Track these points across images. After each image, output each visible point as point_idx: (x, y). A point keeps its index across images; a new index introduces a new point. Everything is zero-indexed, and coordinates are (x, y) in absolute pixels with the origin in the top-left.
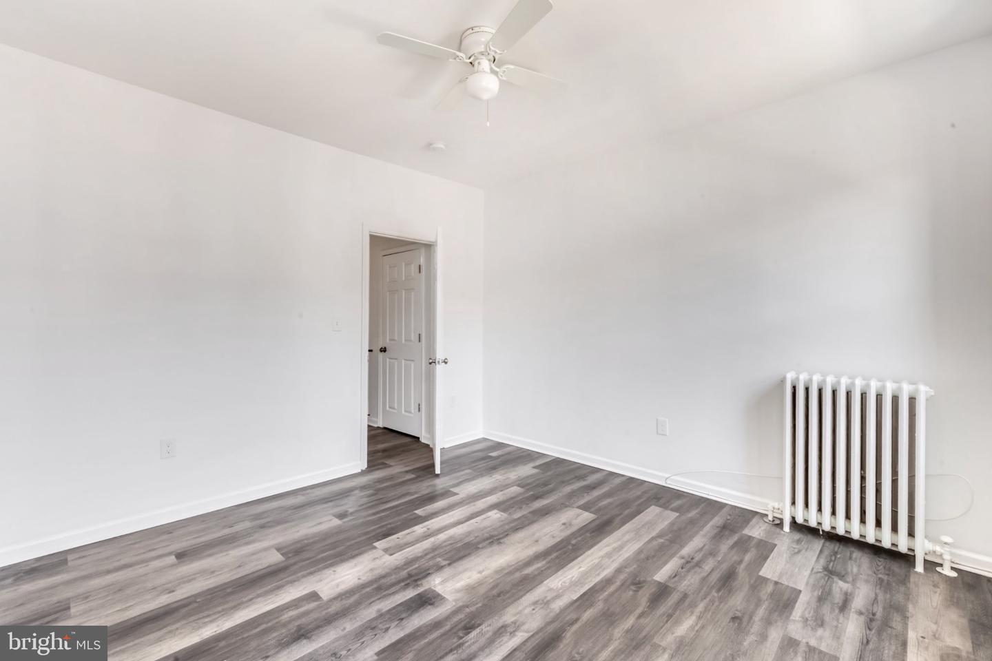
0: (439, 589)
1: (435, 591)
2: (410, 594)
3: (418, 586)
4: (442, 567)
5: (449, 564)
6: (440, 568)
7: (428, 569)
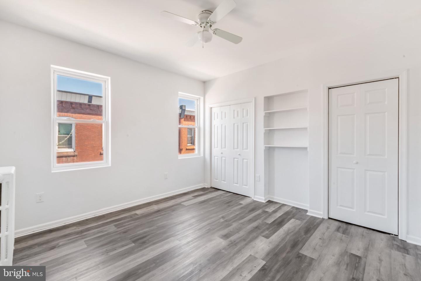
0: (222, 240)
1: (223, 239)
2: (232, 238)
3: (231, 241)
4: (223, 249)
5: (220, 250)
6: (224, 249)
7: (229, 248)
